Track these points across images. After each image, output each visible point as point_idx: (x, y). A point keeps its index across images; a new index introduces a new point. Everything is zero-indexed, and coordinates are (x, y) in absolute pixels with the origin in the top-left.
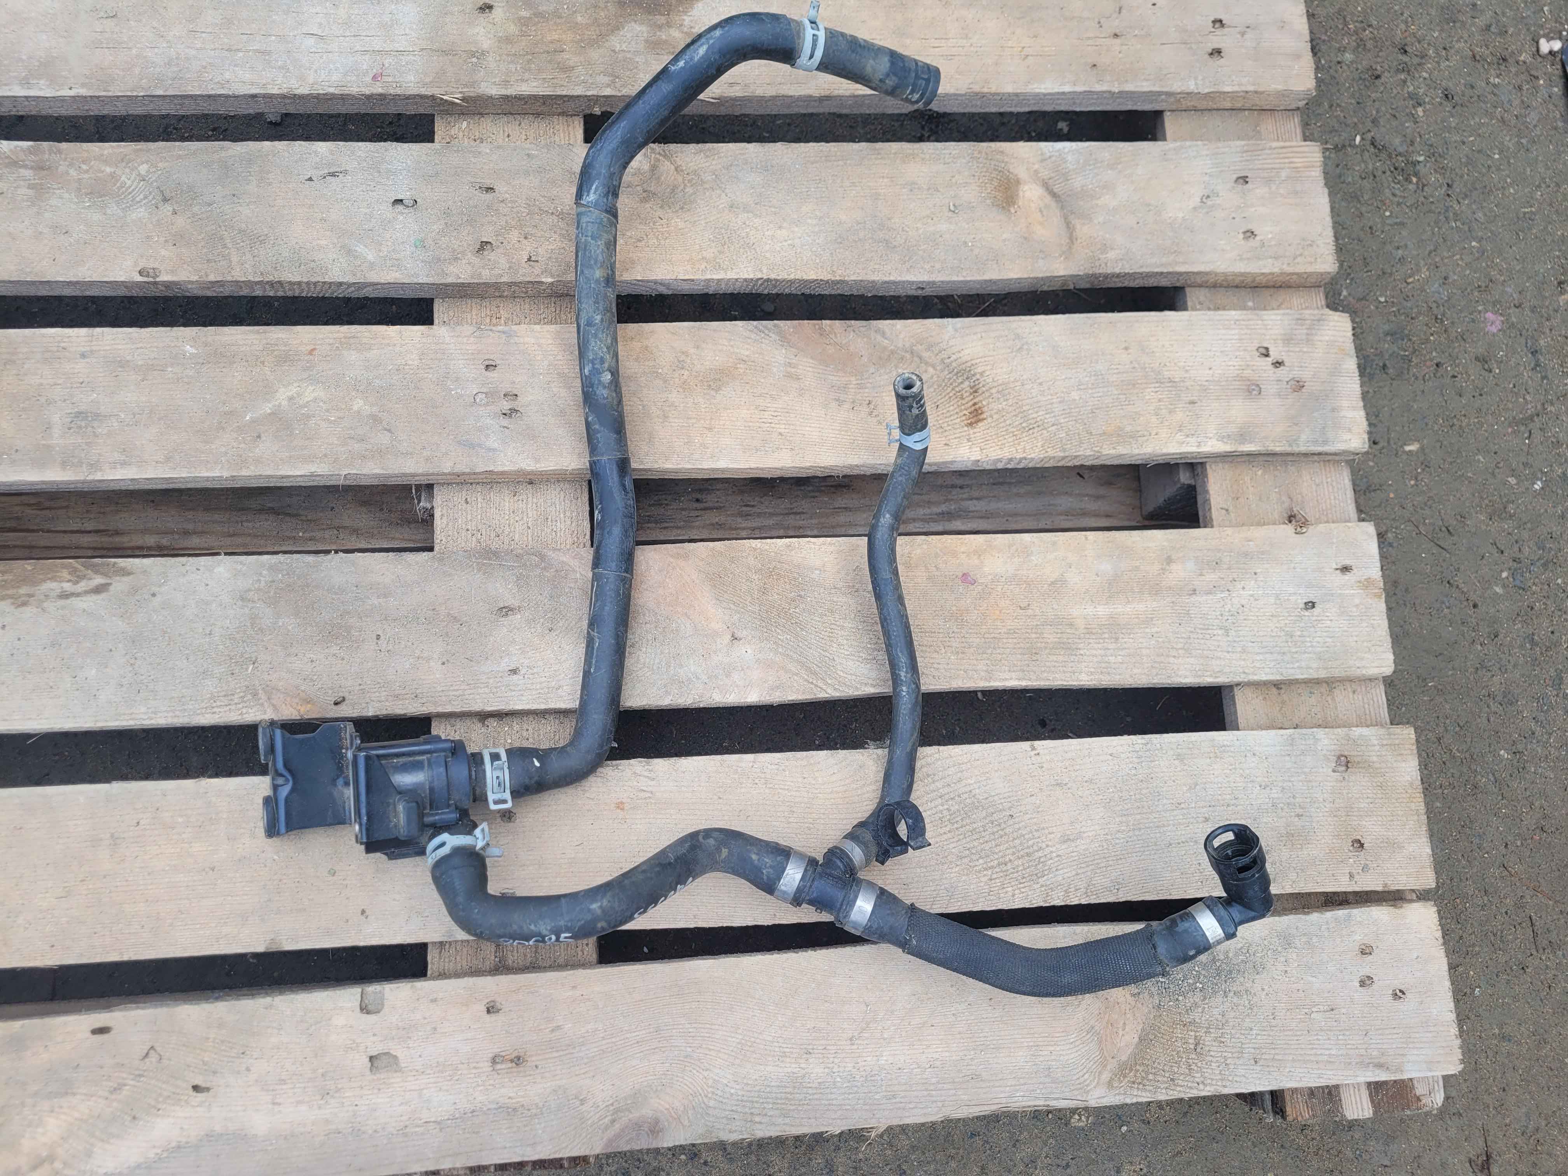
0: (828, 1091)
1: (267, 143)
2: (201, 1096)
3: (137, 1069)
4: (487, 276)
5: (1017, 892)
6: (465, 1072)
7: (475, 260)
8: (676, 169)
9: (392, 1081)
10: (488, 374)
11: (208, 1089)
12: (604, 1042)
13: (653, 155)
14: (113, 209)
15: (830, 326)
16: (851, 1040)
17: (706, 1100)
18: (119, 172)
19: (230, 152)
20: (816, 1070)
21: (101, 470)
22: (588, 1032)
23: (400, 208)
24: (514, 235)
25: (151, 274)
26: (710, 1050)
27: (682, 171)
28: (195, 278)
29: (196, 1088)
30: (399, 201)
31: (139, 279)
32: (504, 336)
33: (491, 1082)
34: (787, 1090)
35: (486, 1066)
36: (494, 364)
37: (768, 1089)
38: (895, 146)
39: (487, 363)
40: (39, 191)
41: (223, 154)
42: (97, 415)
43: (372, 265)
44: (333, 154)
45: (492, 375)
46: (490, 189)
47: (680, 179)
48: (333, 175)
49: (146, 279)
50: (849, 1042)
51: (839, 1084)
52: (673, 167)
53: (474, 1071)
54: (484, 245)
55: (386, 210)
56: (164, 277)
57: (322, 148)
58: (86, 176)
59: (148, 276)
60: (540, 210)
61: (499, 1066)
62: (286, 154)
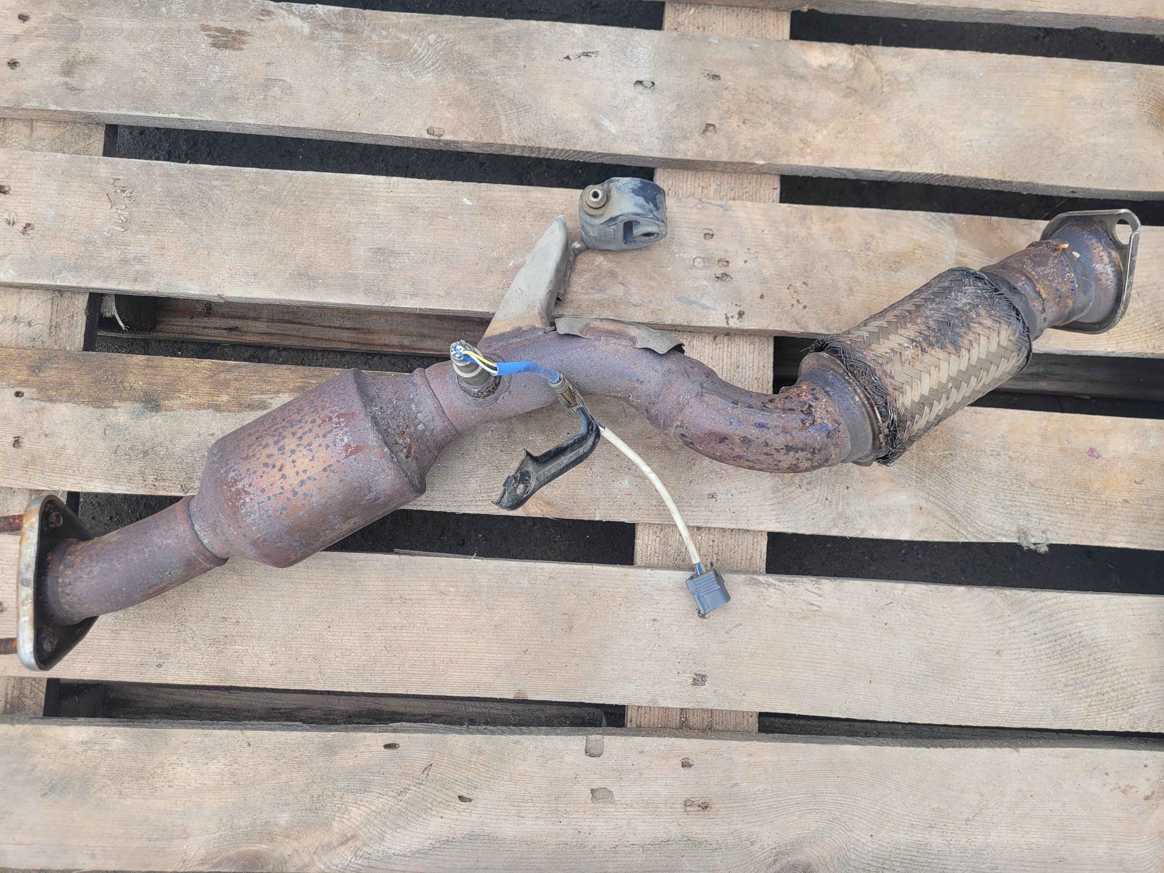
0: (944, 858)
1: (533, 23)
2: (464, 805)
3: (418, 779)
4: (710, 155)
5: (1110, 718)
6: (664, 810)
7: (700, 140)
8: (876, 69)
9: (609, 810)
10: (706, 241)
11: (470, 800)
12: (771, 800)
13: (857, 56)
14: (408, 73)
15: (998, 222)
16: (966, 821)
17: (848, 854)
18: (412, 39)
19: (503, 29)
20: (936, 840)
21: (395, 299)
22: (759, 790)
23: (640, 88)
24: (735, 121)
25: (436, 133)
26: (853, 815)
27: (881, 71)
28: (471, 139)
29: (461, 798)
30: (640, 82)
31: (427, 136)
32: (721, 209)
33: (683, 820)
34: (913, 853)
35: (680, 807)
36: (711, 233)
37: (898, 851)
38: (1067, 63)
39: (705, 231)
40: (348, 52)
41: (497, 30)
42: (392, 252)
43: (615, 138)
44: (587, 36)
45: (710, 243)
46: (716, 77)
47: (879, 79)
48: (586, 55)
49: (432, 137)
50: (964, 822)
51: (954, 854)
52: (873, 67)
53: (670, 810)
54: (708, 127)
55: (630, 91)
56: (448, 137)
57: (579, 29)
58: (386, 41)
59: (433, 135)
60: (757, 97)
61: (688, 809)
62: (548, 33)
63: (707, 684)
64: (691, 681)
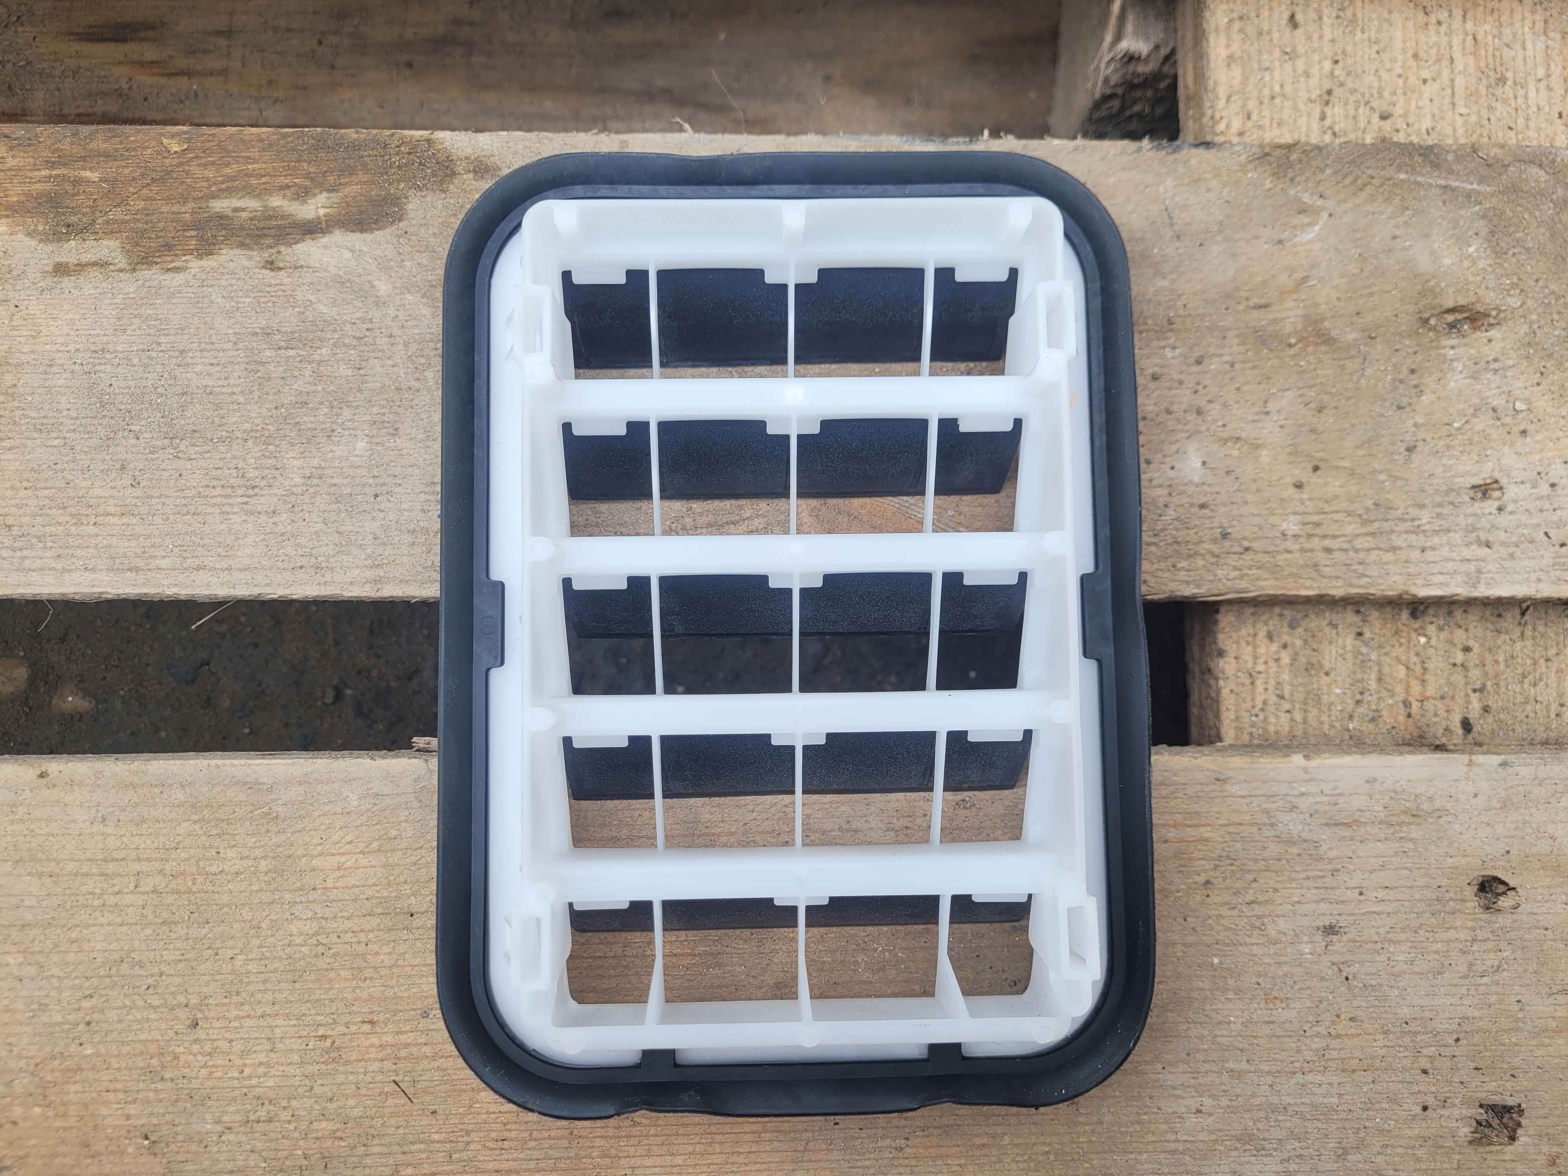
63: (1523, 1138)
64: (1465, 1131)
